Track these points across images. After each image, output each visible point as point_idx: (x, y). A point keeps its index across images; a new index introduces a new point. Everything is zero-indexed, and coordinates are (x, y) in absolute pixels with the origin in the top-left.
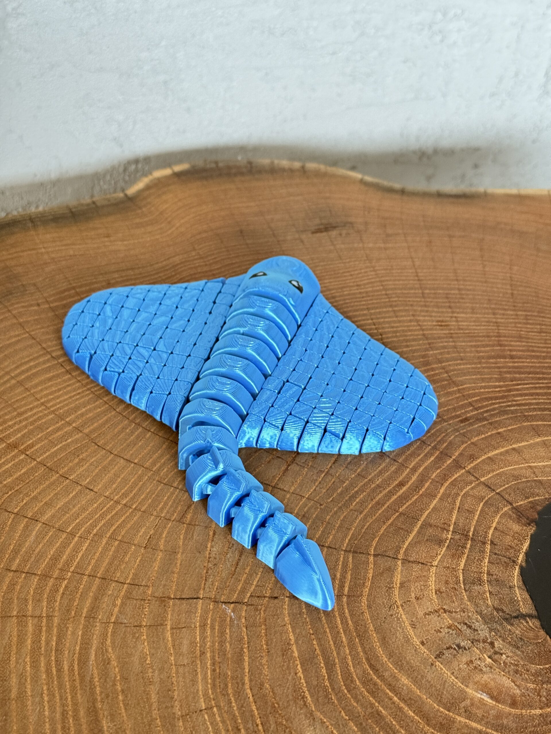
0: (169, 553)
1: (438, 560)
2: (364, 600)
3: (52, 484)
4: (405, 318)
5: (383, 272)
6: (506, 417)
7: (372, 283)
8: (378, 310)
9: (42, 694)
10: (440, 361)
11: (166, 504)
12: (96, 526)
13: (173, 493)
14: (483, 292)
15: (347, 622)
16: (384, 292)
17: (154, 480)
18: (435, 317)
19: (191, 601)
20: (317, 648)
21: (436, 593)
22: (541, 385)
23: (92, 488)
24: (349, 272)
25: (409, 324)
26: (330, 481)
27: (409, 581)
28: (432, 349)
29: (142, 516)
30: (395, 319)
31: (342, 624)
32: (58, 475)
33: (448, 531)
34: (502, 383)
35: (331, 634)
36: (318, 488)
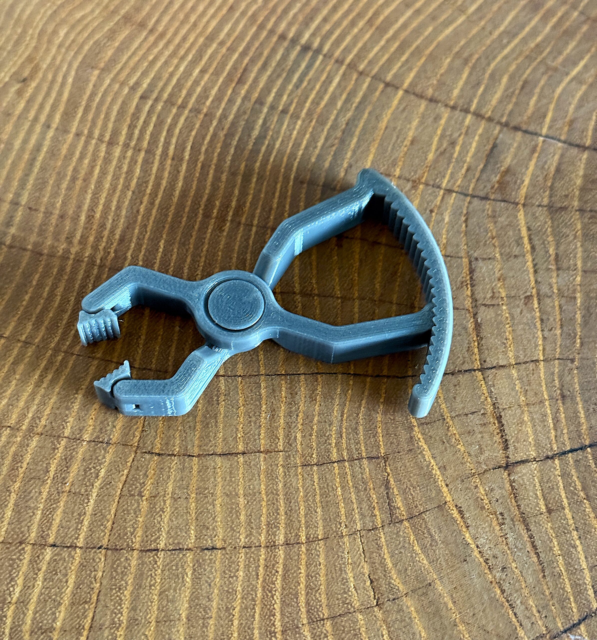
0: (420, 592)
3: (140, 576)
11: (348, 501)
12: (274, 615)
13: (343, 476)
17: (296, 467)
23: (209, 544)
26: (553, 307)
29: (329, 550)
32: (135, 553)
36: (546, 333)
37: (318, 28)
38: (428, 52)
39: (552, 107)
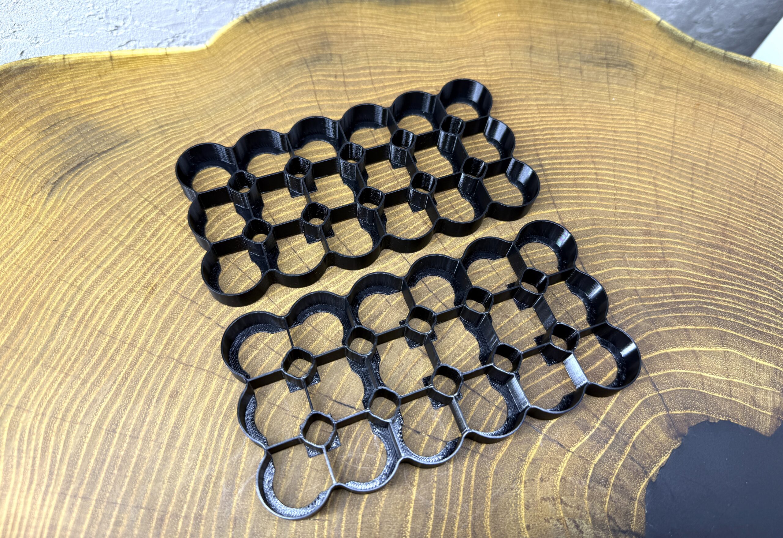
1: (577, 446)
2: (495, 464)
4: (645, 179)
5: (643, 124)
6: (699, 314)
7: (629, 132)
8: (623, 163)
9: (199, 452)
10: (661, 235)
14: (729, 173)
15: (470, 481)
16: (636, 146)
18: (674, 186)
19: (347, 408)
20: (434, 497)
21: (561, 481)
22: (746, 291)
24: (612, 115)
25: (647, 186)
26: (511, 329)
27: (542, 459)
28: (659, 219)
30: (636, 177)
31: (465, 481)
33: (598, 419)
34: (710, 277)
35: (452, 488)
37: (554, 164)
38: (583, 208)
39: (606, 270)
